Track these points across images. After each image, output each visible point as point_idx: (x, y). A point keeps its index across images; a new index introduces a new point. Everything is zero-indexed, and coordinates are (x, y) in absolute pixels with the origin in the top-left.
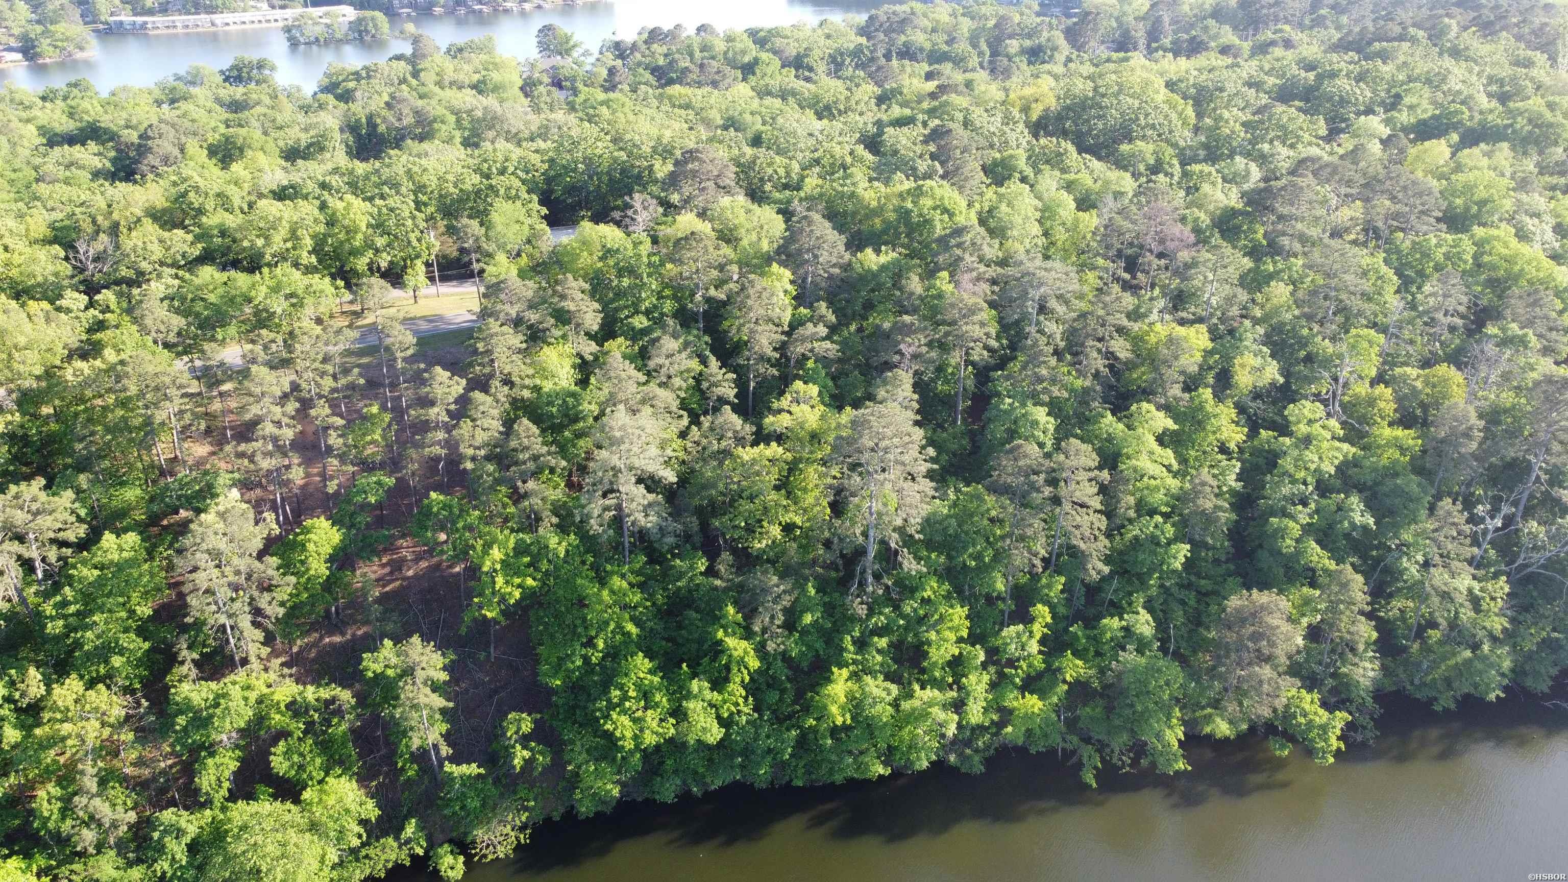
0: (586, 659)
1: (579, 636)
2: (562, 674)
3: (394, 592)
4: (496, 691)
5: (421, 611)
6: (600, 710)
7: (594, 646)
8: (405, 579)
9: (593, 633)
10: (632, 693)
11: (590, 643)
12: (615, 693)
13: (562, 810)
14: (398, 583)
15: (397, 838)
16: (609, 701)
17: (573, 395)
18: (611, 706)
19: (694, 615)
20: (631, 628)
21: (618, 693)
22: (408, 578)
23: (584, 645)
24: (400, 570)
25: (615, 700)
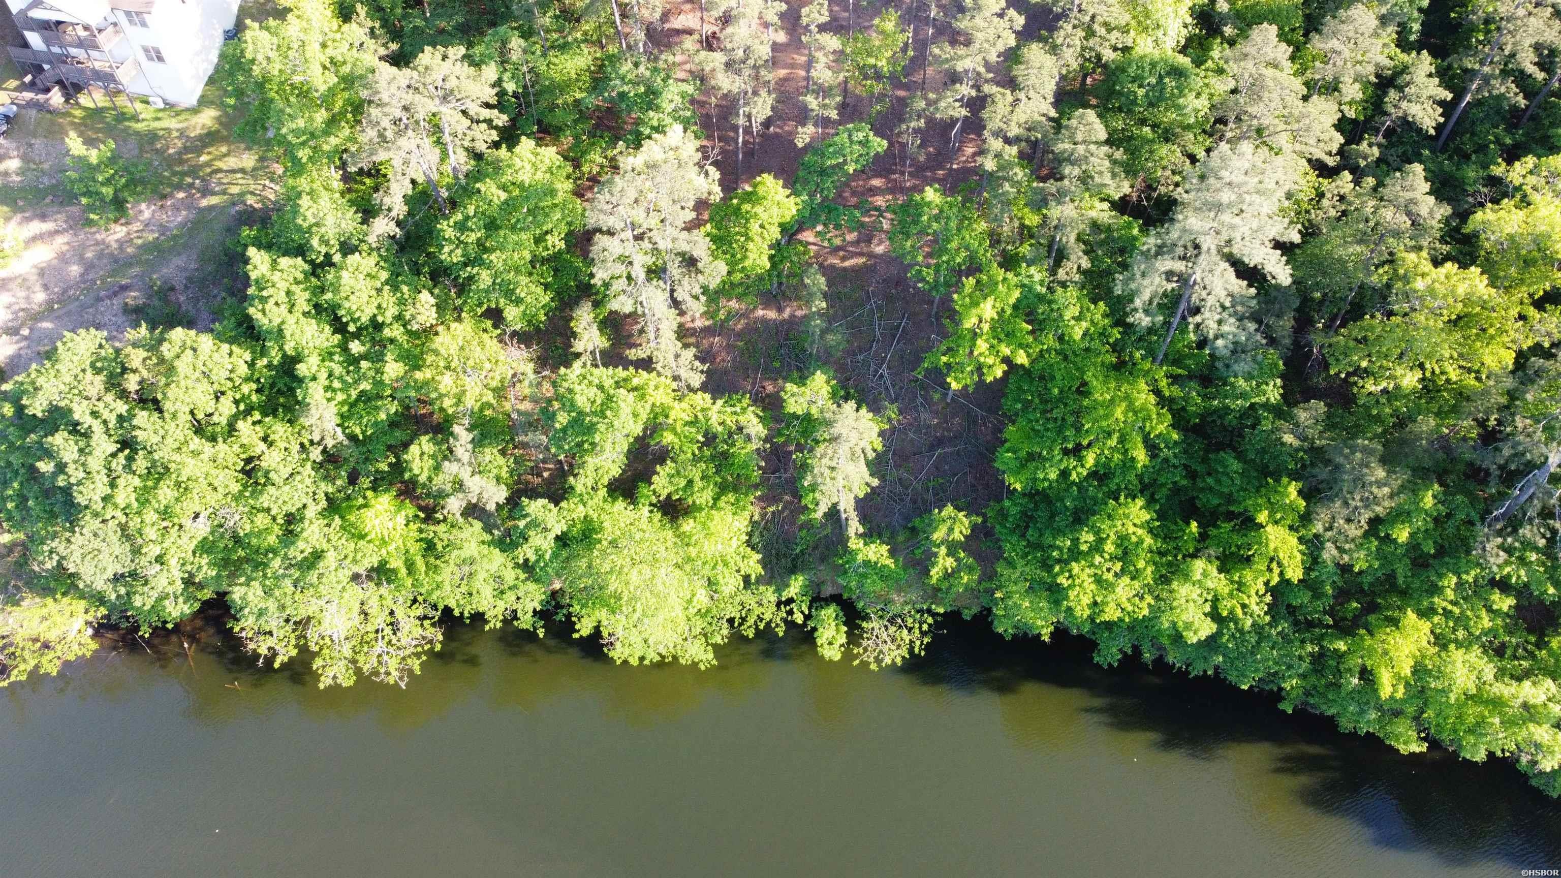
0: (1065, 474)
1: (1065, 439)
2: (1025, 475)
3: (854, 269)
4: (940, 442)
5: (879, 308)
6: (1060, 549)
7: (1080, 459)
8: (871, 255)
9: (1085, 442)
10: (1109, 547)
11: (1077, 451)
12: (1086, 537)
13: (975, 610)
14: (861, 260)
15: (778, 591)
16: (1076, 541)
17: (1177, 72)
18: (1075, 554)
19: (1235, 465)
20: (1141, 456)
21: (1091, 538)
22: (876, 256)
23: (1066, 452)
24: (869, 241)
25: (1084, 548)
